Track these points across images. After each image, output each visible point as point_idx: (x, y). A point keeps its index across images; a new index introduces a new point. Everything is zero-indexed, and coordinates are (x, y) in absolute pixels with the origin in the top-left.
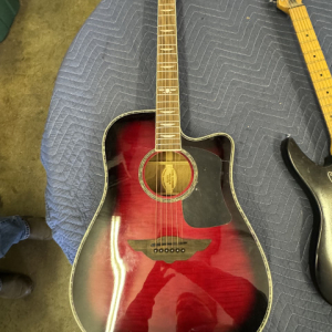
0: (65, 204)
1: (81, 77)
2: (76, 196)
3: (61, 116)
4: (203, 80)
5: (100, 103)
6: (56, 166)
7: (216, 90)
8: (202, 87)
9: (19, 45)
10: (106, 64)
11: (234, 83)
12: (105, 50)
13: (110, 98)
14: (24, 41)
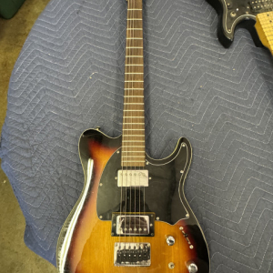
0: (17, 135)
1: (55, 26)
2: (28, 129)
3: (30, 57)
4: (165, 42)
5: (67, 50)
6: (15, 99)
7: (175, 51)
8: (162, 47)
9: (23, 23)
10: (80, 19)
11: (193, 47)
12: (81, 7)
13: (77, 47)
14: (28, 20)
